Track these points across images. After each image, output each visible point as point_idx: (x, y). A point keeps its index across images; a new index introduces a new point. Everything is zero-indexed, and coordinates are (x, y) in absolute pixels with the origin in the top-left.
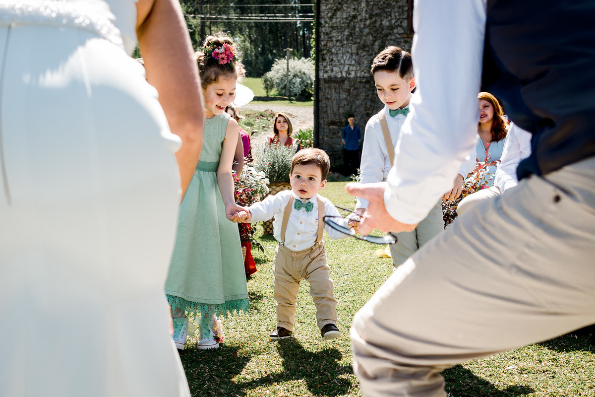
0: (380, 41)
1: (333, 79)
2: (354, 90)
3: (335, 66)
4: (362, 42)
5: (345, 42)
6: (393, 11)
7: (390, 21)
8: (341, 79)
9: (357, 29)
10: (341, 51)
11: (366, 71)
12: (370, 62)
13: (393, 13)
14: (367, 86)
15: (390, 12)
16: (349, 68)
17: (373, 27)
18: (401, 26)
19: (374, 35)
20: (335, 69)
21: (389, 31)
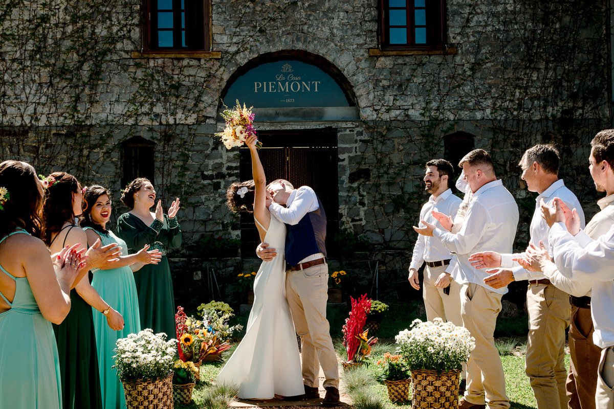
0: (91, 62)
1: (7, 129)
2: (46, 148)
3: (10, 105)
4: (60, 64)
5: (28, 63)
6: (114, 11)
7: (109, 28)
8: (22, 129)
9: (50, 41)
10: (20, 79)
11: (67, 115)
12: (73, 99)
13: (114, 15)
14: (70, 142)
15: (109, 12)
16: (35, 109)
17: (79, 37)
18: (130, 38)
19: (81, 53)
20: (10, 110)
21: (107, 45)
